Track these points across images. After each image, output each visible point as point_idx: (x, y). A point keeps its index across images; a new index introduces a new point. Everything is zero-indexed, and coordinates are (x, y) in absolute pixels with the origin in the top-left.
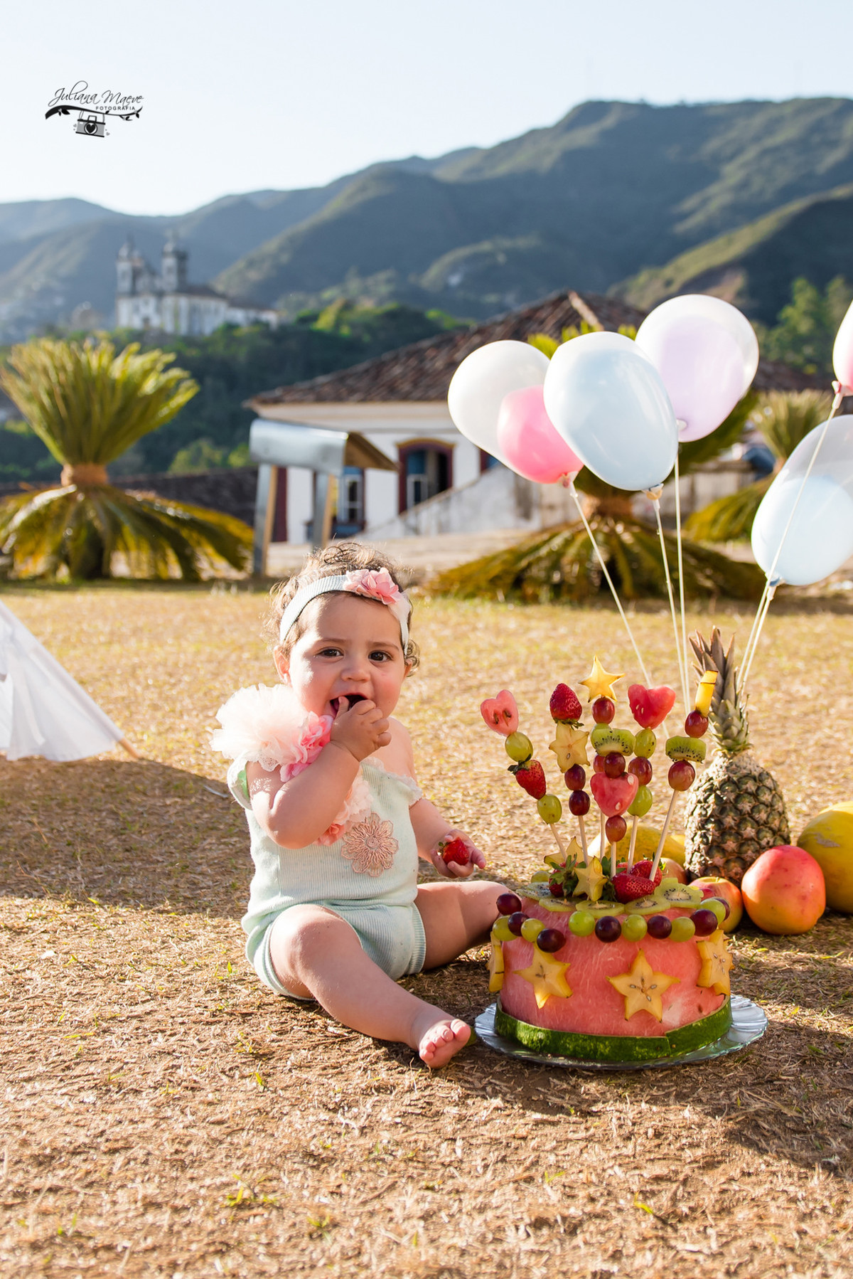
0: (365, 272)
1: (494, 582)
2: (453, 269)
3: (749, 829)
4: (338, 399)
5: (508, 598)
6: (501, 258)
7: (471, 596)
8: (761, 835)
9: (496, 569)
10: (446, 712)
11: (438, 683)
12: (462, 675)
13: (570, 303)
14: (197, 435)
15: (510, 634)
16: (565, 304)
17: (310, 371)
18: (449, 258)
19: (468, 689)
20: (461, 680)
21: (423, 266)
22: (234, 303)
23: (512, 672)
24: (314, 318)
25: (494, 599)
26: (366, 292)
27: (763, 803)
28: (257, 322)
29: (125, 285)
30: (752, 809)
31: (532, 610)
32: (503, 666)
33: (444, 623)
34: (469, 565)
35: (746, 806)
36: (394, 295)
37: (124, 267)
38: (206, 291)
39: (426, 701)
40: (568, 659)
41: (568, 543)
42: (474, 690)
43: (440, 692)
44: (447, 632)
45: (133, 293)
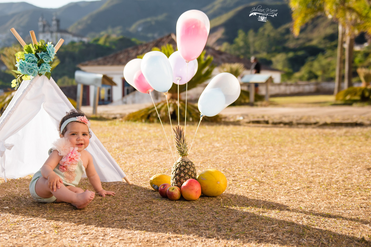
0: (114, 26)
1: (142, 117)
2: (139, 26)
3: (182, 174)
4: (104, 64)
5: (146, 122)
6: (153, 23)
7: (135, 121)
8: (186, 176)
9: (143, 114)
10: (122, 151)
11: (121, 144)
12: (129, 141)
13: (171, 37)
14: (63, 75)
15: (144, 131)
16: (170, 38)
17: (97, 56)
18: (138, 23)
19: (130, 145)
20: (128, 143)
21: (130, 25)
22: (74, 35)
23: (142, 141)
24: (97, 40)
25: (142, 122)
26: (114, 32)
27: (187, 168)
28: (81, 41)
29: (41, 29)
30: (184, 170)
31: (151, 125)
32: (140, 139)
33: (127, 128)
34: (136, 113)
35: (186, 171)
36: (122, 34)
37: (40, 24)
38: (66, 32)
39: (118, 148)
40: (158, 137)
41: (163, 106)
42: (131, 146)
43: (122, 146)
44: (127, 131)
45: (44, 32)
